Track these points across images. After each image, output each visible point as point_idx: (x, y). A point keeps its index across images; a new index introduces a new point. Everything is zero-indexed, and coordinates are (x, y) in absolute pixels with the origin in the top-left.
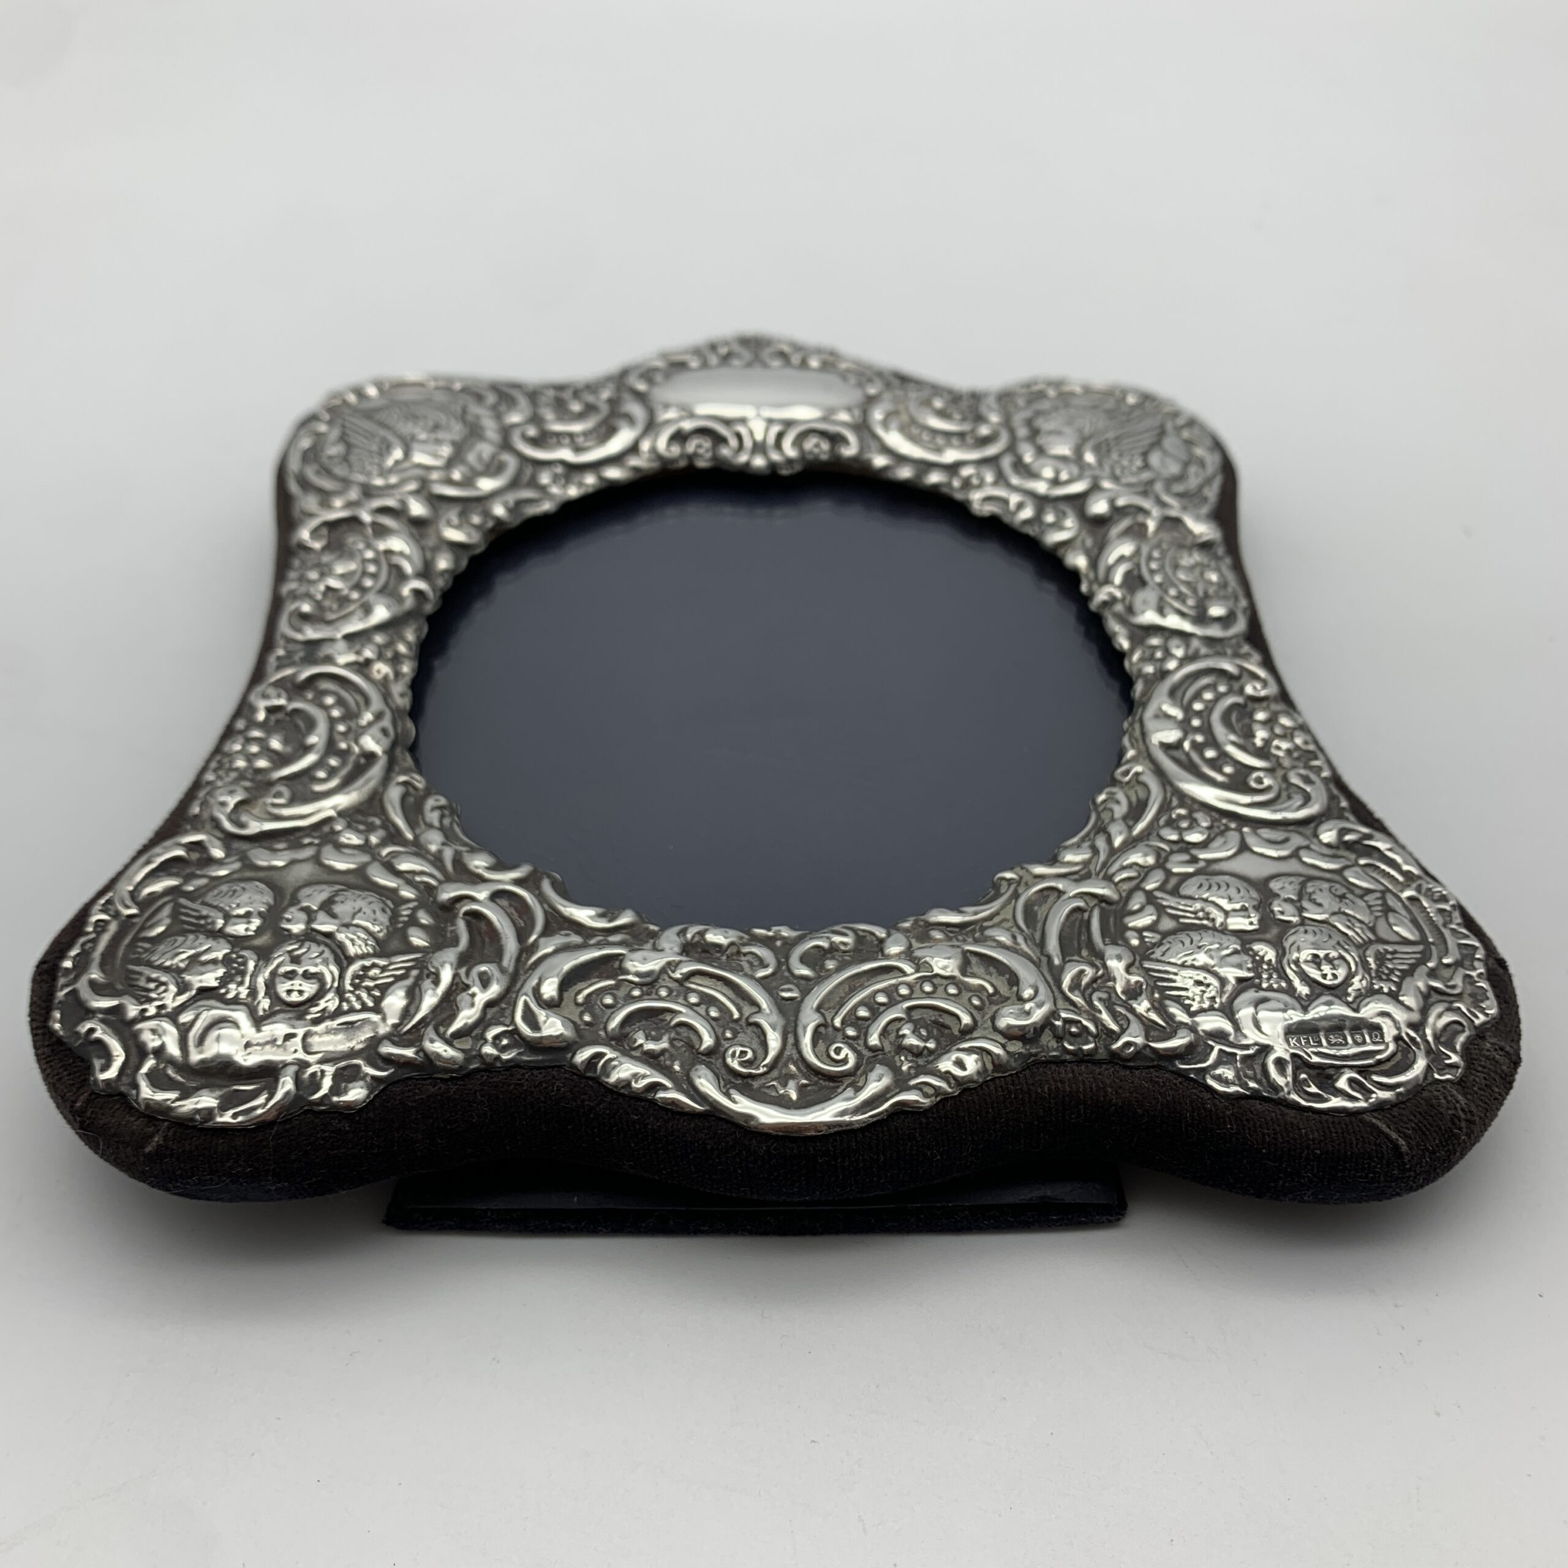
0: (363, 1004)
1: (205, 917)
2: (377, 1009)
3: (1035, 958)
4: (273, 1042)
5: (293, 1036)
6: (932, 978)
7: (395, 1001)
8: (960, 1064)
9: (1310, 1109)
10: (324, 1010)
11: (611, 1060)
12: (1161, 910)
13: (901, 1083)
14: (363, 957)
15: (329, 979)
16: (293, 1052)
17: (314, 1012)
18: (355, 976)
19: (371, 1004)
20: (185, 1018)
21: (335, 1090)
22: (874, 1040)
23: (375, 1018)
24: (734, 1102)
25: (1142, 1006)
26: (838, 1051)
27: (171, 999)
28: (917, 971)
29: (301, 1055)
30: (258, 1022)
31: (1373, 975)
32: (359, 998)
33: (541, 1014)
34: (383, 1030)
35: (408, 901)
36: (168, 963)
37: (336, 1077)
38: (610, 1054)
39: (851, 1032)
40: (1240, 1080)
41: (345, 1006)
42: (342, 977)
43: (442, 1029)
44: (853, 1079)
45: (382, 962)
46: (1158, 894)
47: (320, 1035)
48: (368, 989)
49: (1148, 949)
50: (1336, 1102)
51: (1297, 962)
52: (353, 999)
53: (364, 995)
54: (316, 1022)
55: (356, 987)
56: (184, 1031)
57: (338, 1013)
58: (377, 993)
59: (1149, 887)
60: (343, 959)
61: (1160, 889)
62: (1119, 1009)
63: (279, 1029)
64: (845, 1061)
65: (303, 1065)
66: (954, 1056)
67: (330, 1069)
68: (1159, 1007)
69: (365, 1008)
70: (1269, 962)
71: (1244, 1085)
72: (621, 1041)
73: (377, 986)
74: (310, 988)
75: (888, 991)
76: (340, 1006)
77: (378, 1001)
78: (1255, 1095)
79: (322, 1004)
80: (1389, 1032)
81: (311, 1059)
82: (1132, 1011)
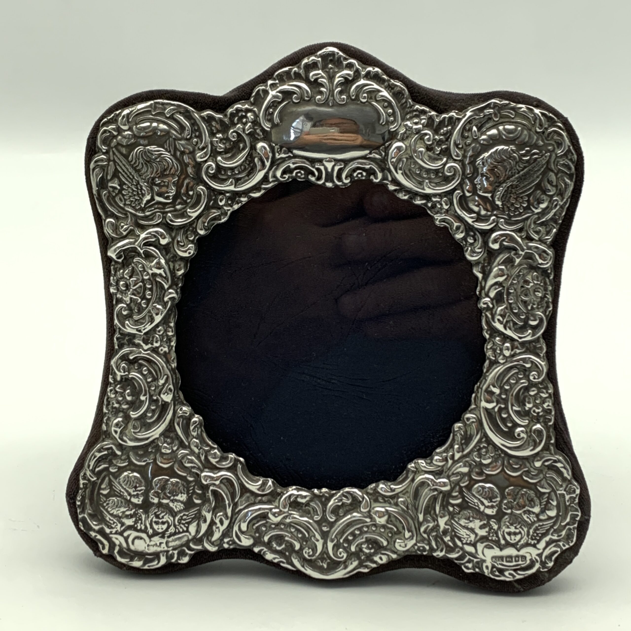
0: (183, 530)
1: (123, 492)
2: (187, 531)
3: (414, 516)
4: (156, 545)
5: (163, 543)
6: (375, 525)
7: (193, 529)
8: (381, 559)
9: (494, 579)
10: (170, 533)
11: (265, 552)
12: (463, 497)
13: (361, 565)
14: (180, 511)
15: (170, 522)
16: (164, 547)
17: (168, 533)
18: (179, 520)
19: (185, 529)
20: (125, 534)
21: (178, 558)
22: (353, 549)
23: (187, 534)
24: (306, 570)
25: (447, 539)
26: (340, 554)
27: (119, 528)
28: (371, 521)
29: (166, 549)
30: (150, 537)
31: (530, 537)
32: (181, 527)
33: (242, 537)
34: (190, 537)
35: (191, 482)
36: (115, 513)
37: (179, 554)
38: (265, 549)
39: (346, 545)
40: (473, 568)
41: (177, 531)
42: (174, 520)
43: (210, 538)
44: (345, 564)
45: (187, 513)
46: (464, 490)
47: (171, 542)
48: (183, 524)
49: (455, 514)
50: (502, 578)
51: (503, 532)
52: (179, 527)
53: (182, 526)
54: (169, 537)
55: (180, 523)
56: (126, 539)
57: (175, 534)
58: (187, 525)
59: (462, 485)
60: (173, 514)
61: (465, 487)
62: (439, 539)
63: (156, 539)
64: (343, 557)
65: (167, 552)
66: (379, 555)
67: (176, 552)
68: (452, 540)
69: (184, 531)
70: (494, 530)
71: (474, 570)
72: (268, 545)
73: (186, 523)
74: (165, 527)
75: (360, 529)
76: (175, 531)
77: (187, 528)
78: (476, 573)
79: (170, 531)
80: (528, 558)
81: (169, 549)
82: (443, 540)
